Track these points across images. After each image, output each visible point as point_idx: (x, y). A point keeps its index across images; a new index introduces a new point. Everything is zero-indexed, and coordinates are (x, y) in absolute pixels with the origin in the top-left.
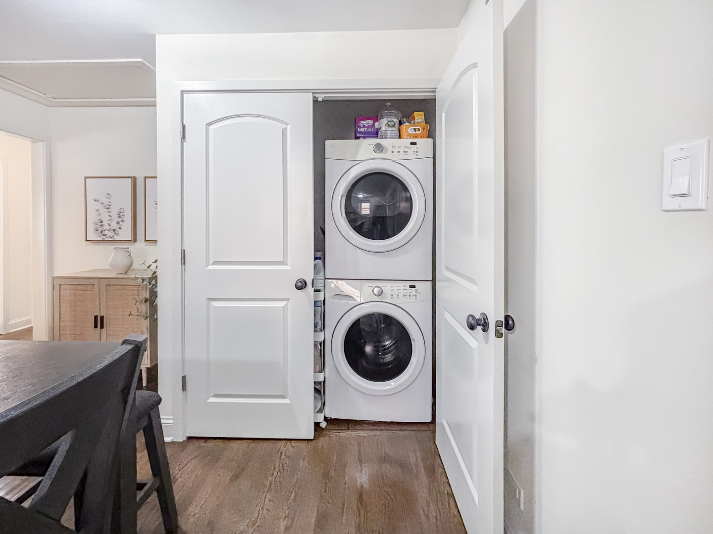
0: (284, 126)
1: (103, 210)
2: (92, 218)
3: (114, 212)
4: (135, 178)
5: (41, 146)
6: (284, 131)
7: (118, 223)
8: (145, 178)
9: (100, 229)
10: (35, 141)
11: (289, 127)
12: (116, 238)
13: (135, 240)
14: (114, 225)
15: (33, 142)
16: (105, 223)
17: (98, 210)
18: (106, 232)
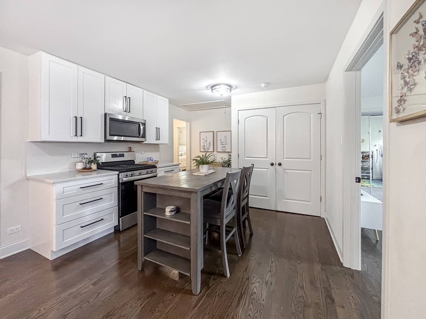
0: (267, 118)
1: (205, 142)
2: (202, 144)
3: (208, 142)
4: (213, 132)
5: (189, 123)
6: (267, 120)
7: (209, 146)
8: (217, 132)
9: (204, 148)
10: (187, 122)
11: (268, 118)
12: (209, 151)
13: (214, 151)
14: (208, 147)
15: (186, 122)
16: (205, 146)
17: (203, 142)
18: (206, 149)
